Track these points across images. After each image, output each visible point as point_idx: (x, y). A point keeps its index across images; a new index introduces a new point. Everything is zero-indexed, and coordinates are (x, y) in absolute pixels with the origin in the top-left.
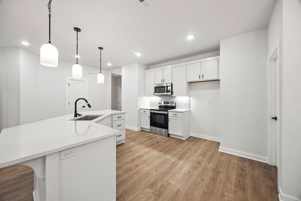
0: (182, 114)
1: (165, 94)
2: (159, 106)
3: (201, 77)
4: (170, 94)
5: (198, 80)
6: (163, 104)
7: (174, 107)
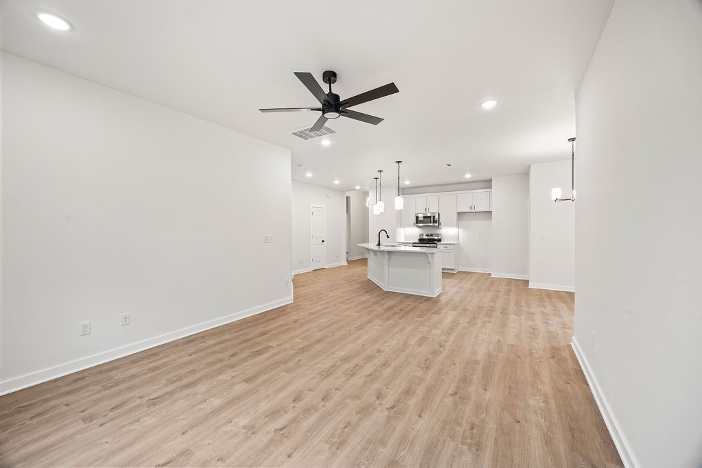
0: (453, 246)
1: (430, 225)
2: (419, 240)
3: (473, 208)
4: (437, 225)
5: (469, 210)
6: (425, 237)
7: (439, 240)
